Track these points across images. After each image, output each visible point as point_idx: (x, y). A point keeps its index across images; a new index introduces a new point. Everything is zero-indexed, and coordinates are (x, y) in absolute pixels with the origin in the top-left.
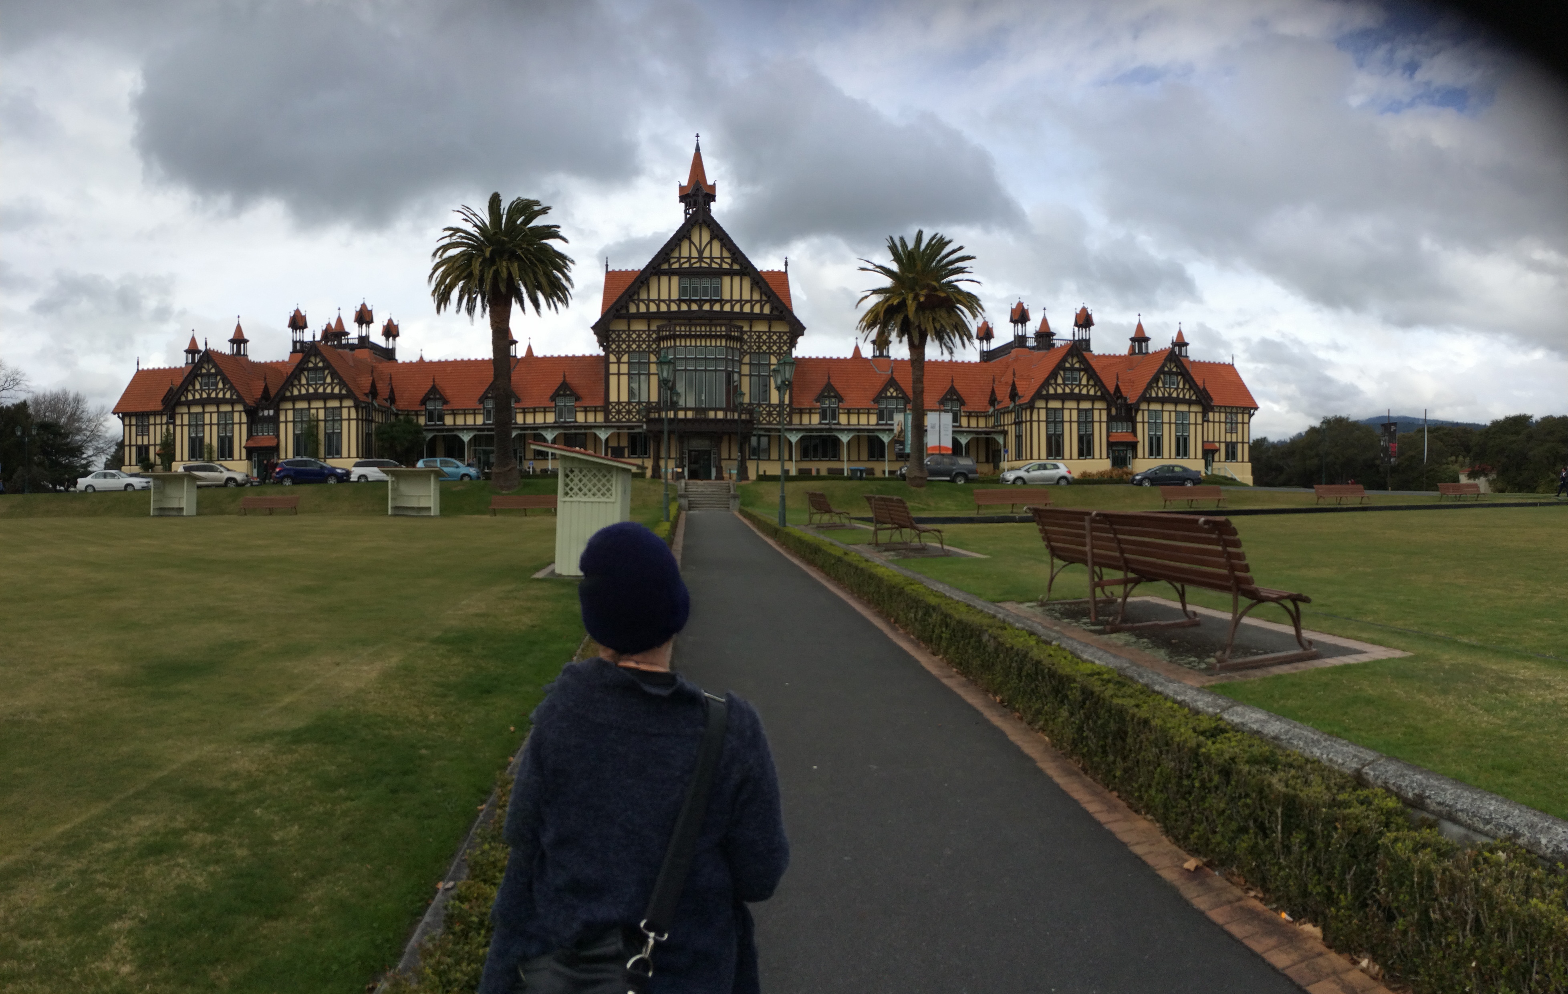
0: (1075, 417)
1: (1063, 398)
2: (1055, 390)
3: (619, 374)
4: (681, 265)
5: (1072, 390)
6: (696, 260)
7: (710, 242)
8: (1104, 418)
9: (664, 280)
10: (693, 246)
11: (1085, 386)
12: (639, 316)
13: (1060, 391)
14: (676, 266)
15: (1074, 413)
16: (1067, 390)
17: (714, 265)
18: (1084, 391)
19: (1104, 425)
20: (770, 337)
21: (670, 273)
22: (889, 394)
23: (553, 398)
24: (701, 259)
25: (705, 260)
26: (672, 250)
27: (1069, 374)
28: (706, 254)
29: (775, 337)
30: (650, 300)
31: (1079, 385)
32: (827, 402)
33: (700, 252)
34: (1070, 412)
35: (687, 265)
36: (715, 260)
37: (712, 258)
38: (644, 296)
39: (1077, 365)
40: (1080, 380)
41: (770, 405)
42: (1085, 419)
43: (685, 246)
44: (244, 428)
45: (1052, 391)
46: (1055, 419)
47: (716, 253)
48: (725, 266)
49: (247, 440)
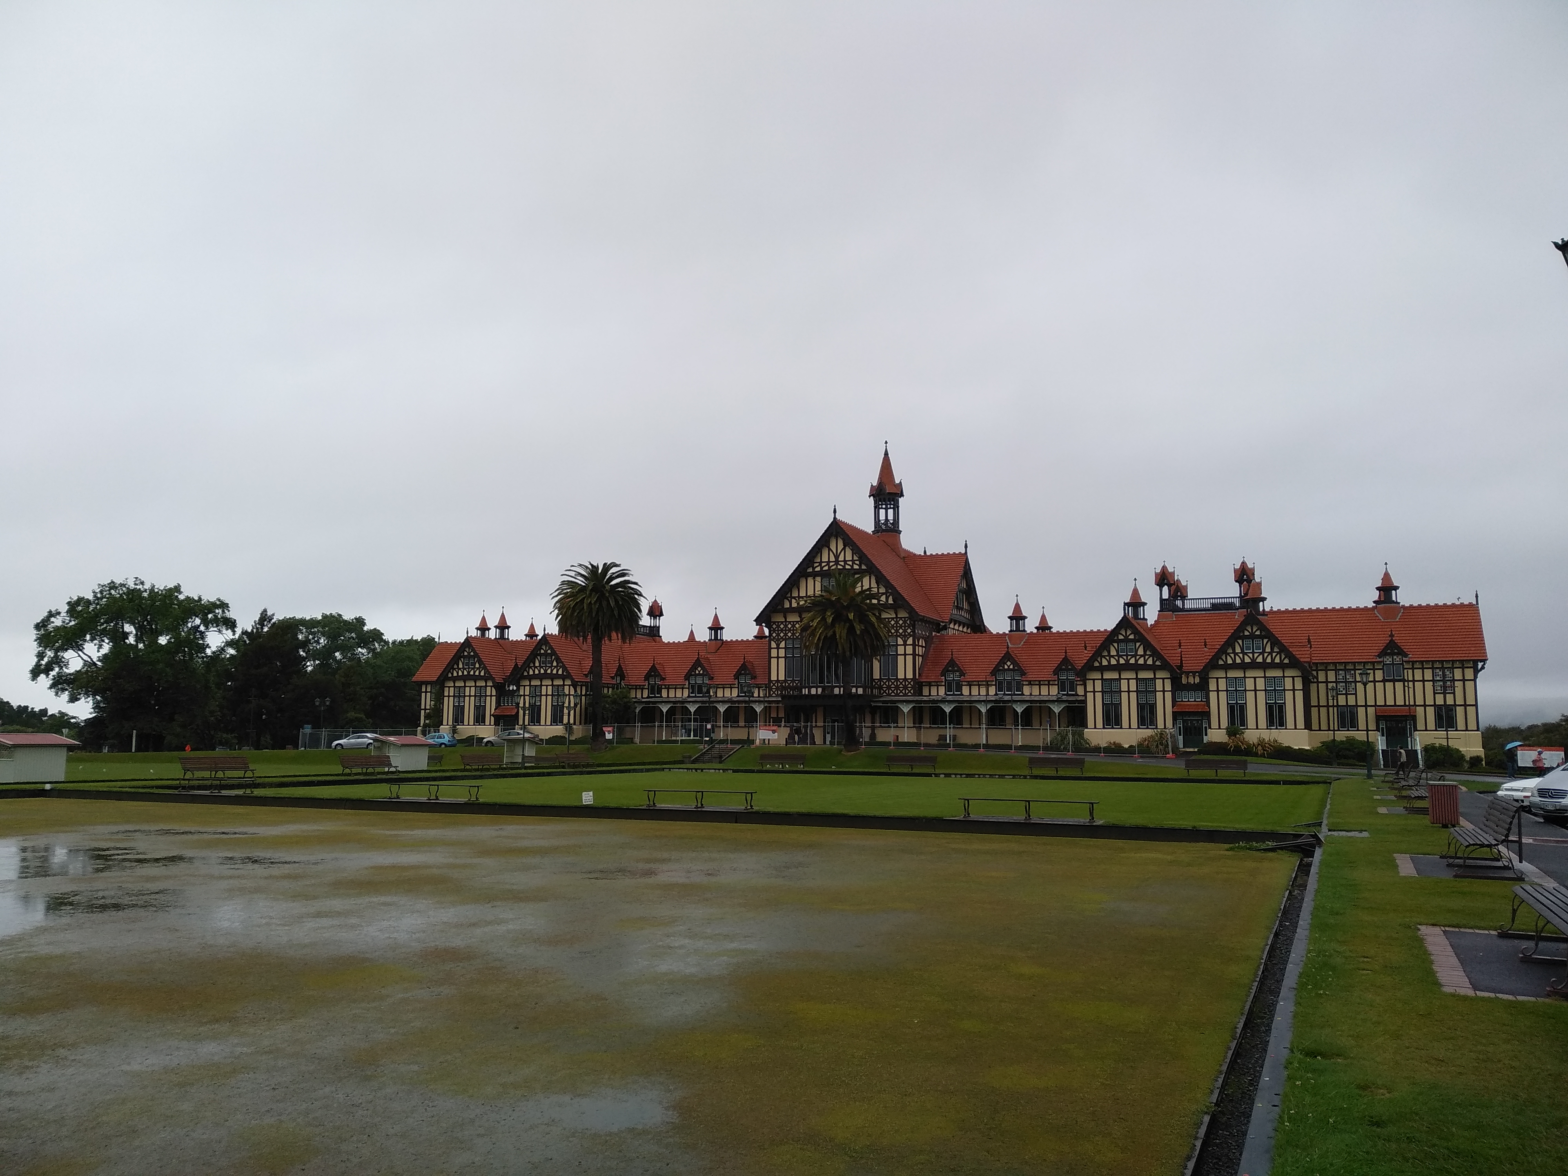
0: (1133, 687)
1: (1119, 668)
2: (1109, 662)
3: (778, 657)
4: (822, 568)
5: (1127, 661)
6: (833, 563)
7: (844, 549)
8: (1168, 687)
9: (810, 581)
10: (831, 553)
11: (1141, 656)
12: (791, 610)
13: (1113, 662)
14: (818, 569)
15: (1133, 684)
16: (1122, 661)
17: (847, 567)
18: (1141, 661)
19: (1168, 695)
20: (897, 622)
21: (814, 575)
22: (1006, 667)
23: (737, 677)
24: (837, 562)
25: (840, 563)
26: (815, 557)
27: (1123, 646)
28: (841, 558)
29: (901, 622)
30: (799, 597)
31: (1134, 656)
32: (952, 676)
33: (837, 557)
34: (1128, 683)
35: (826, 568)
36: (848, 563)
37: (845, 561)
38: (795, 594)
39: (1132, 637)
40: (1136, 651)
41: (897, 680)
42: (1146, 690)
43: (825, 553)
44: (494, 698)
45: (1105, 663)
46: (1111, 690)
47: (849, 557)
48: (856, 567)
49: (495, 709)
